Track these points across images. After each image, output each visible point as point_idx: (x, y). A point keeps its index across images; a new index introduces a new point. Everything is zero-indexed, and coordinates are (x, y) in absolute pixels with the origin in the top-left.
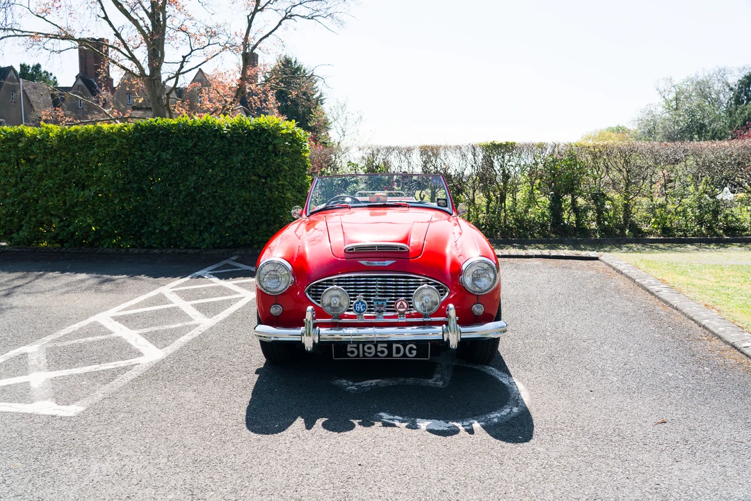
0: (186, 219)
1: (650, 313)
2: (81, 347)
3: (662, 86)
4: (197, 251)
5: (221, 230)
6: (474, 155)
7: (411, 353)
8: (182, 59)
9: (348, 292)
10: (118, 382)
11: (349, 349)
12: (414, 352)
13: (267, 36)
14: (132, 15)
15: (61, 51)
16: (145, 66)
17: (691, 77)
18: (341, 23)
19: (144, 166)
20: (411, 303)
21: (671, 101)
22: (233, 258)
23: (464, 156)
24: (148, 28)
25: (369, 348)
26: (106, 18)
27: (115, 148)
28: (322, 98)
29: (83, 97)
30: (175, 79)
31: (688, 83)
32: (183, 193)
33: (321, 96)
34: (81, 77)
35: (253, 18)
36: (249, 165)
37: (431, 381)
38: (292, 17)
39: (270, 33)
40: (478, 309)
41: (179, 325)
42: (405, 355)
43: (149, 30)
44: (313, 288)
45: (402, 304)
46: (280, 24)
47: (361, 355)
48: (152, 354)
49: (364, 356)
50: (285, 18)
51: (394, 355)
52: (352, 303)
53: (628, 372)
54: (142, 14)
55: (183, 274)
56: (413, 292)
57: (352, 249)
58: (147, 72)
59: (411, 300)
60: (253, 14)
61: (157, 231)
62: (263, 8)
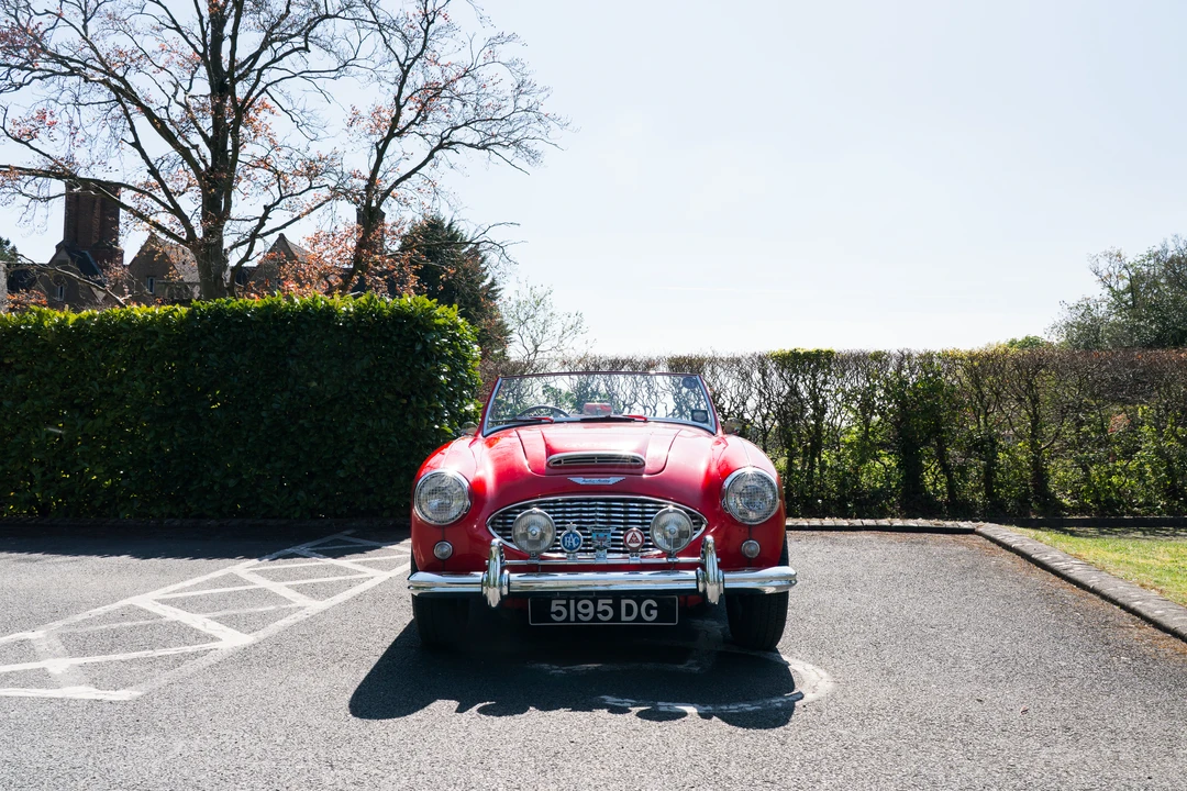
0: (268, 466)
1: (1048, 597)
2: (116, 634)
3: (1103, 265)
4: (284, 522)
5: (327, 485)
6: (764, 375)
7: (649, 615)
8: (261, 212)
9: (554, 518)
10: (188, 668)
11: (554, 608)
12: (654, 613)
13: (408, 175)
14: (181, 141)
15: (49, 198)
16: (195, 222)
17: (1155, 250)
18: (534, 156)
19: (202, 377)
20: (648, 535)
21: (1123, 293)
22: (348, 532)
23: (746, 376)
24: (204, 161)
25: (585, 606)
26: (136, 144)
27: (154, 346)
28: (495, 288)
29: (80, 276)
30: (247, 246)
31: (1152, 262)
32: (267, 421)
33: (492, 284)
34: (66, 248)
35: (385, 147)
36: (382, 375)
37: (681, 667)
38: (453, 146)
39: (414, 171)
40: (752, 547)
41: (272, 608)
42: (639, 618)
43: (206, 165)
44: (500, 518)
45: (634, 536)
46: (431, 156)
47: (572, 618)
48: (232, 640)
49: (577, 619)
50: (440, 146)
51: (624, 618)
52: (560, 535)
53: (996, 661)
54: (196, 139)
55: (260, 556)
56: (651, 518)
57: (559, 462)
58: (199, 233)
59: (648, 529)
60: (386, 141)
61: (216, 488)
62: (402, 131)
